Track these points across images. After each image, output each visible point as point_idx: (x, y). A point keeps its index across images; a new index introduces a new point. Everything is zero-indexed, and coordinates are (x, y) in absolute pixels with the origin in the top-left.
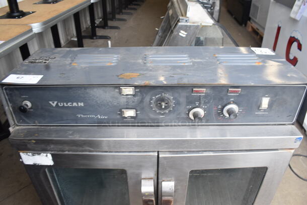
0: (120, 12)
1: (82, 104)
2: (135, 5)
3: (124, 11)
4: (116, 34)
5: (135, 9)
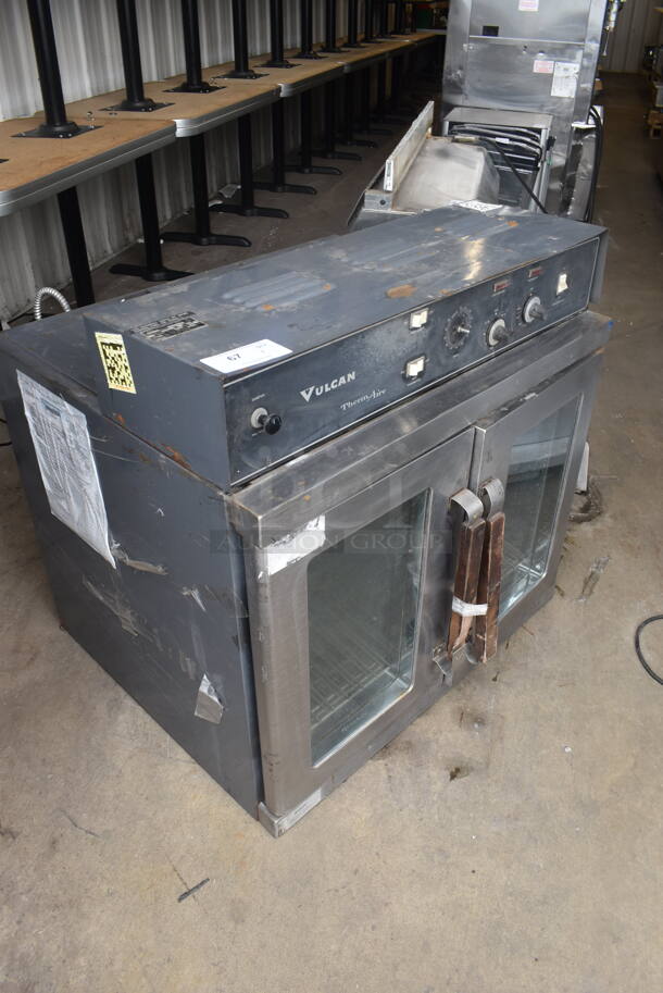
0: (304, 165)
1: (351, 376)
2: (361, 143)
3: (316, 162)
4: (272, 232)
5: (355, 157)
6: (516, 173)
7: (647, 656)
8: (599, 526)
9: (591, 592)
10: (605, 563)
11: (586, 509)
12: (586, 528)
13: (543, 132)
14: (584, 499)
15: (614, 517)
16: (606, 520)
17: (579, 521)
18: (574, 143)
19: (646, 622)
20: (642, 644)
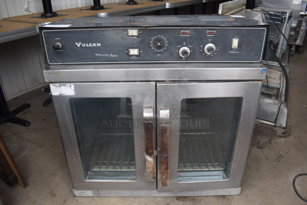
6: (275, 23)
7: (297, 187)
8: (288, 139)
9: (279, 161)
10: (287, 152)
11: (284, 133)
12: (283, 140)
13: (288, 13)
14: (284, 130)
15: (295, 138)
16: (292, 138)
17: (280, 137)
18: (300, 19)
19: (300, 175)
20: (296, 183)
